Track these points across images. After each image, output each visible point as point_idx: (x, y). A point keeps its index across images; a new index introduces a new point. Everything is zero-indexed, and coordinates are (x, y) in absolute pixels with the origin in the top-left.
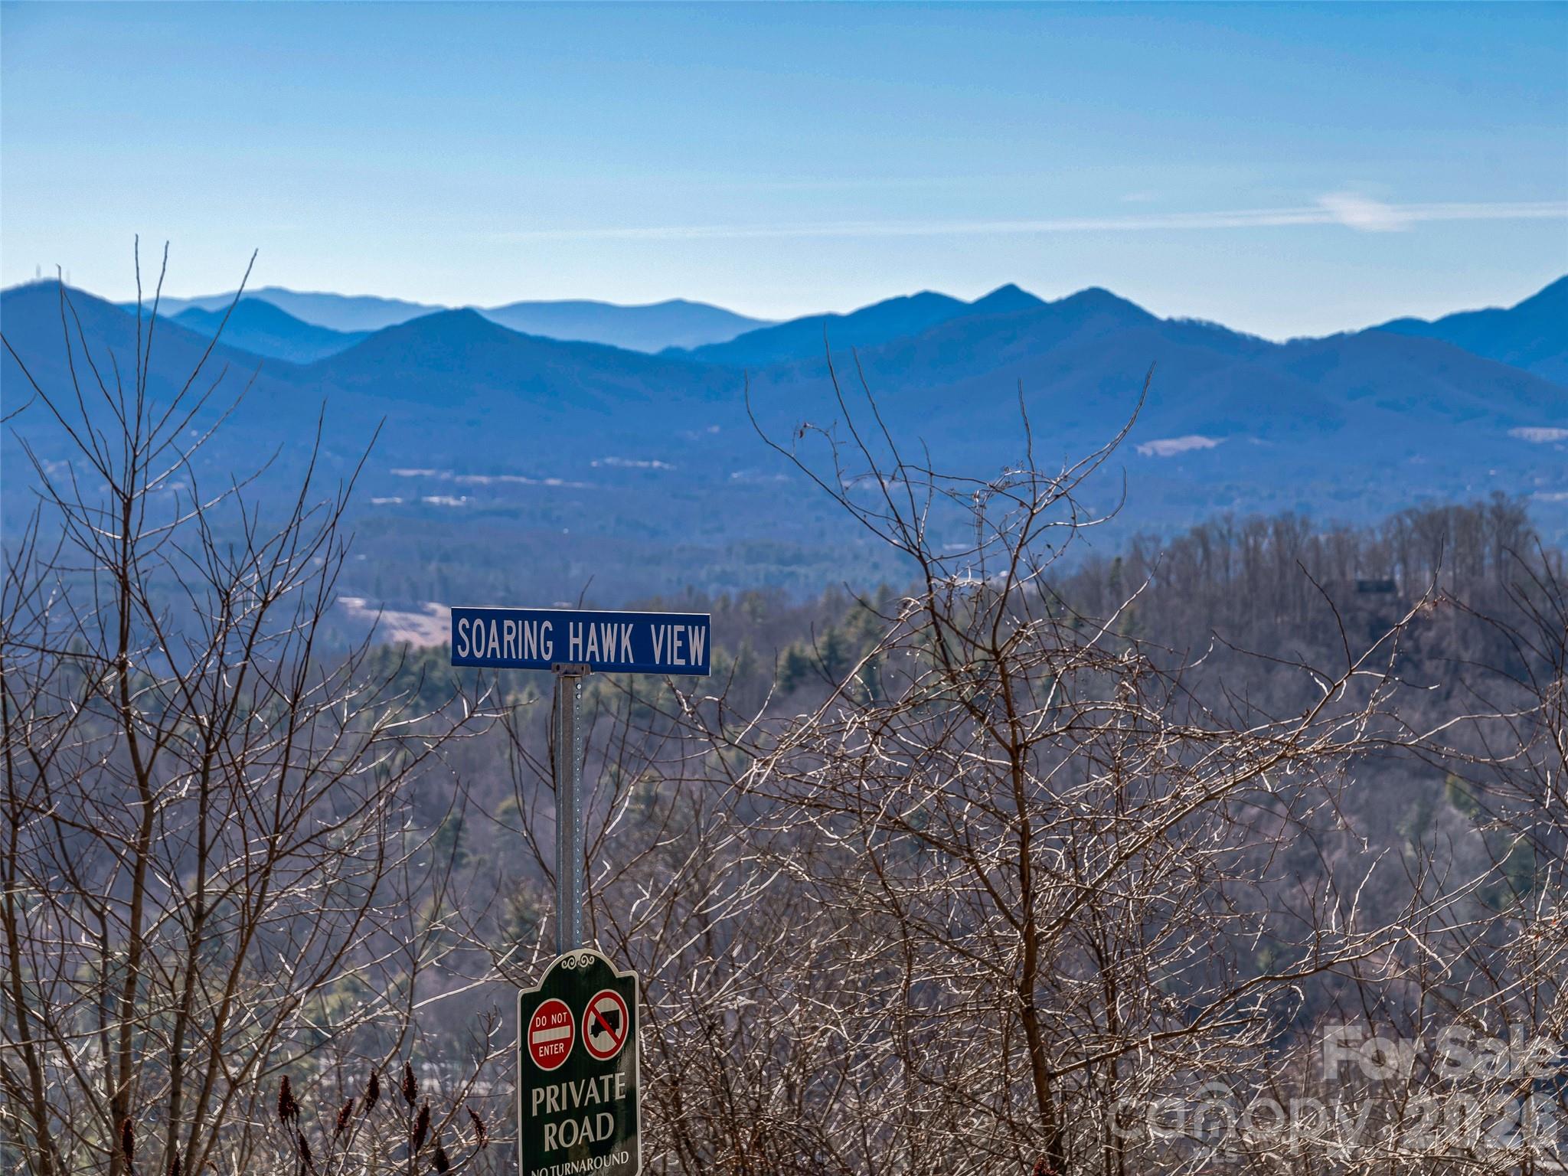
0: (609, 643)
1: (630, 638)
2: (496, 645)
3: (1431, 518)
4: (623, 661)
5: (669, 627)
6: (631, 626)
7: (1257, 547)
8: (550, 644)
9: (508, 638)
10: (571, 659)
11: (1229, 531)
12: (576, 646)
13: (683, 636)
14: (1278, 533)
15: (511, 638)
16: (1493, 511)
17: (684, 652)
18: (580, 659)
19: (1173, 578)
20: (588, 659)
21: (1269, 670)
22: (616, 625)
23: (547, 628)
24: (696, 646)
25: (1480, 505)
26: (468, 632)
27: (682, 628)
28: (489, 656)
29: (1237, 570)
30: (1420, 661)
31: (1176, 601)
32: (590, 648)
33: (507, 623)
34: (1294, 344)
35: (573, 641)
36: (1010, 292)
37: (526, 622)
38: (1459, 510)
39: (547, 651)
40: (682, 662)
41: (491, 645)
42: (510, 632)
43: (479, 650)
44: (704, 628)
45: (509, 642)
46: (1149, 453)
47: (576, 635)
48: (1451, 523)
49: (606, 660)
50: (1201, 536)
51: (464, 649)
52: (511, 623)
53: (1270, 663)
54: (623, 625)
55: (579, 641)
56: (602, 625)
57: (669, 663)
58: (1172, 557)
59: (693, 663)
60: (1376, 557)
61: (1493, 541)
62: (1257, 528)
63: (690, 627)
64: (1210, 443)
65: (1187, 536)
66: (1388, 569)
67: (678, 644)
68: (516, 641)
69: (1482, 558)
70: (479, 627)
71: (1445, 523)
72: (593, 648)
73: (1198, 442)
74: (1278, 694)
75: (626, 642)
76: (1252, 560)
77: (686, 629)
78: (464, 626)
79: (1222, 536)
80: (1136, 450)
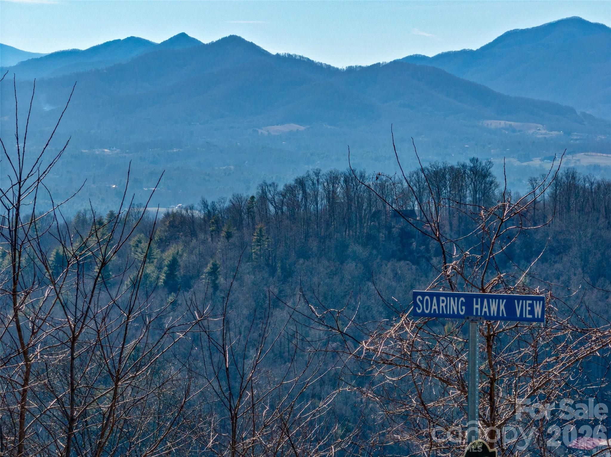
0: (494, 308)
1: (505, 306)
2: (436, 307)
3: (436, 173)
4: (501, 315)
5: (524, 301)
6: (505, 301)
7: (334, 192)
8: (464, 308)
9: (441, 304)
10: (475, 314)
11: (318, 181)
12: (477, 309)
13: (531, 305)
14: (346, 181)
15: (444, 305)
16: (471, 170)
17: (532, 312)
18: (479, 314)
19: (285, 208)
20: (483, 314)
21: (342, 263)
22: (497, 300)
23: (462, 301)
24: (538, 310)
25: (464, 166)
26: (422, 302)
27: (531, 302)
28: (432, 312)
29: (323, 203)
30: (430, 257)
31: (286, 222)
32: (484, 310)
33: (441, 298)
34: (350, 70)
35: (475, 306)
36: (183, 36)
37: (452, 298)
38: (452, 168)
39: (462, 310)
40: (531, 316)
41: (433, 307)
42: (443, 301)
43: (427, 309)
44: (541, 302)
45: (442, 307)
46: (265, 133)
47: (477, 304)
48: (447, 176)
49: (492, 315)
50: (301, 183)
51: (419, 309)
52: (444, 298)
53: (342, 259)
54: (501, 300)
55: (479, 306)
56: (491, 300)
57: (524, 316)
58: (284, 196)
59: (536, 317)
60: (404, 196)
61: (471, 187)
62: (334, 179)
63: (535, 302)
64: (302, 128)
65: (293, 183)
66: (411, 203)
67: (528, 308)
68: (446, 306)
69: (465, 197)
70: (427, 300)
71: (444, 176)
72: (485, 309)
73: (294, 127)
74: (348, 276)
75: (502, 307)
76: (331, 197)
77: (533, 302)
78: (419, 299)
79: (313, 184)
80: (258, 131)
